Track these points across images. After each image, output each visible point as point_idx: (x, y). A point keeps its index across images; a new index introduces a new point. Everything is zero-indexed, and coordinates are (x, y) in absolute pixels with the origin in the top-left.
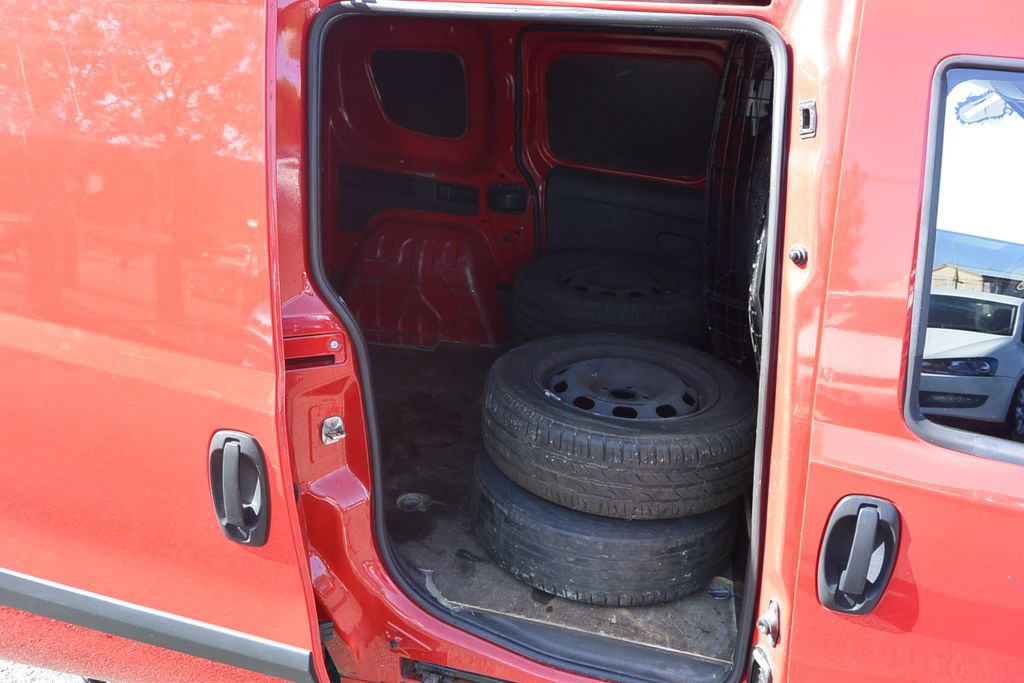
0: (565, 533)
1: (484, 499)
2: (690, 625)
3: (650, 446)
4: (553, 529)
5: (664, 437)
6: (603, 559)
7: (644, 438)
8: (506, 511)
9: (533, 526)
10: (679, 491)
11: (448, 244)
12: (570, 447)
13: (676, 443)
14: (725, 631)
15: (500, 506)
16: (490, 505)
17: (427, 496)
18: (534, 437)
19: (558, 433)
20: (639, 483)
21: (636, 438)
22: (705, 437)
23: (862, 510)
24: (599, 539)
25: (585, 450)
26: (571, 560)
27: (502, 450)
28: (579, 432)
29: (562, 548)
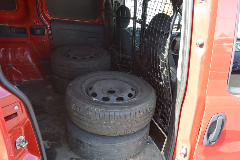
0: (113, 144)
1: (78, 140)
2: (149, 156)
3: (138, 110)
4: (109, 145)
5: (140, 106)
6: (126, 148)
7: (135, 108)
8: (89, 143)
9: (101, 146)
10: (145, 120)
11: (19, 48)
12: (114, 118)
13: (144, 106)
14: (158, 154)
15: (87, 142)
16: (82, 143)
17: (48, 141)
18: (99, 117)
19: (108, 114)
20: (136, 122)
21: (133, 108)
22: (149, 102)
23: (218, 118)
24: (124, 143)
25: (119, 117)
26: (116, 152)
27: (84, 123)
28: (115, 112)
29: (113, 149)
